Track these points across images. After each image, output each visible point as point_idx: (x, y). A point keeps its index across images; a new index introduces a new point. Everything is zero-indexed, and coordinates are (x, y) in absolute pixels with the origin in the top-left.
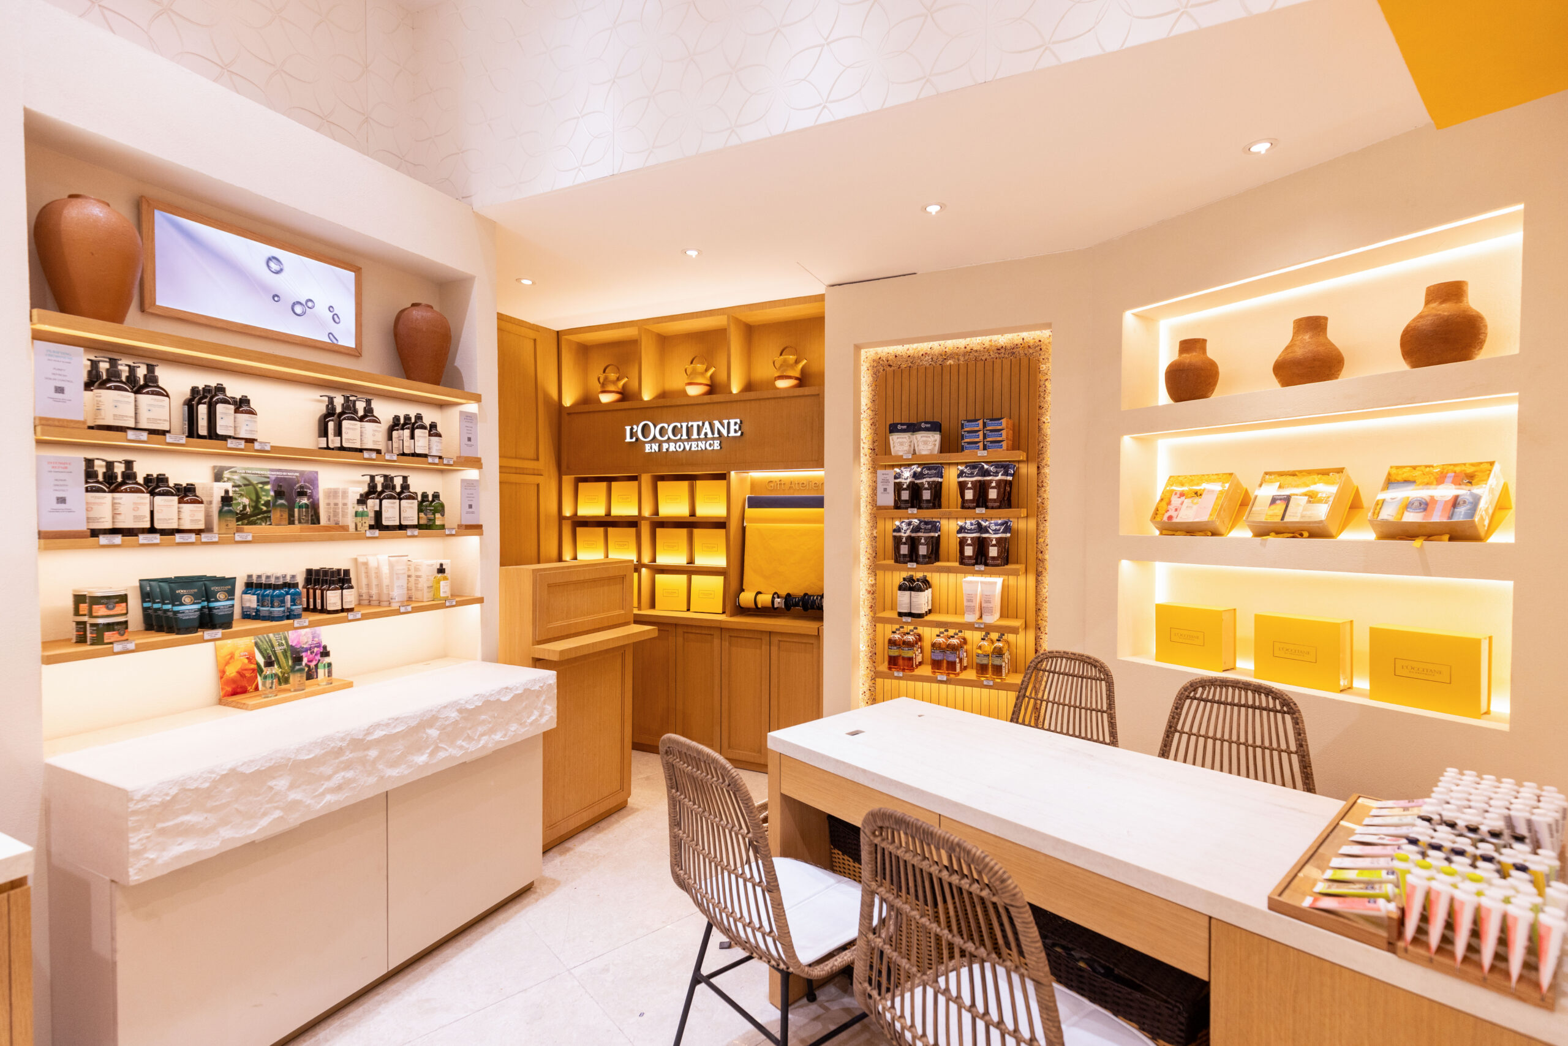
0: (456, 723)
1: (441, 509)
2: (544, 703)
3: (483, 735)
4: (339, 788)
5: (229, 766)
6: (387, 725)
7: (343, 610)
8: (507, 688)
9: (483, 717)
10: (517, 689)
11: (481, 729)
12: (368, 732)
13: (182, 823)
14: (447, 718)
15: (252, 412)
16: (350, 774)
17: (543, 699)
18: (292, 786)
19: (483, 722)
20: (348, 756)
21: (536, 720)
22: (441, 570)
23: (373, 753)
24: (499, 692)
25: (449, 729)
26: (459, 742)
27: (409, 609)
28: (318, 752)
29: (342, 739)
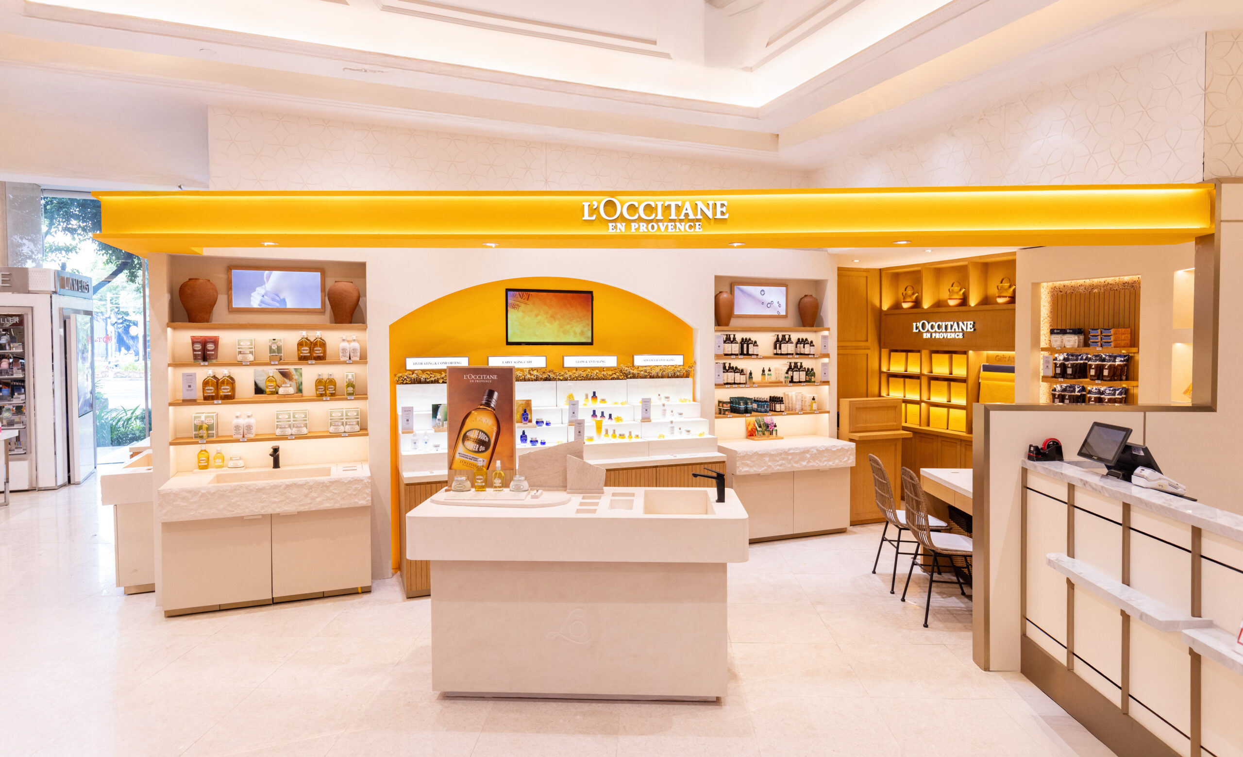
0: (815, 454)
1: (814, 375)
2: (850, 455)
3: (825, 461)
4: (781, 465)
5: (756, 450)
6: (794, 449)
7: (781, 411)
8: (834, 446)
9: (825, 455)
10: (838, 447)
11: (824, 459)
12: (789, 450)
13: (746, 463)
14: (812, 452)
15: (757, 346)
16: (784, 462)
17: (849, 453)
18: (769, 461)
19: (825, 456)
20: (783, 456)
21: (846, 461)
22: (813, 399)
23: (790, 457)
24: (832, 446)
25: (813, 456)
26: (817, 461)
27: (802, 413)
28: (776, 452)
29: (782, 451)
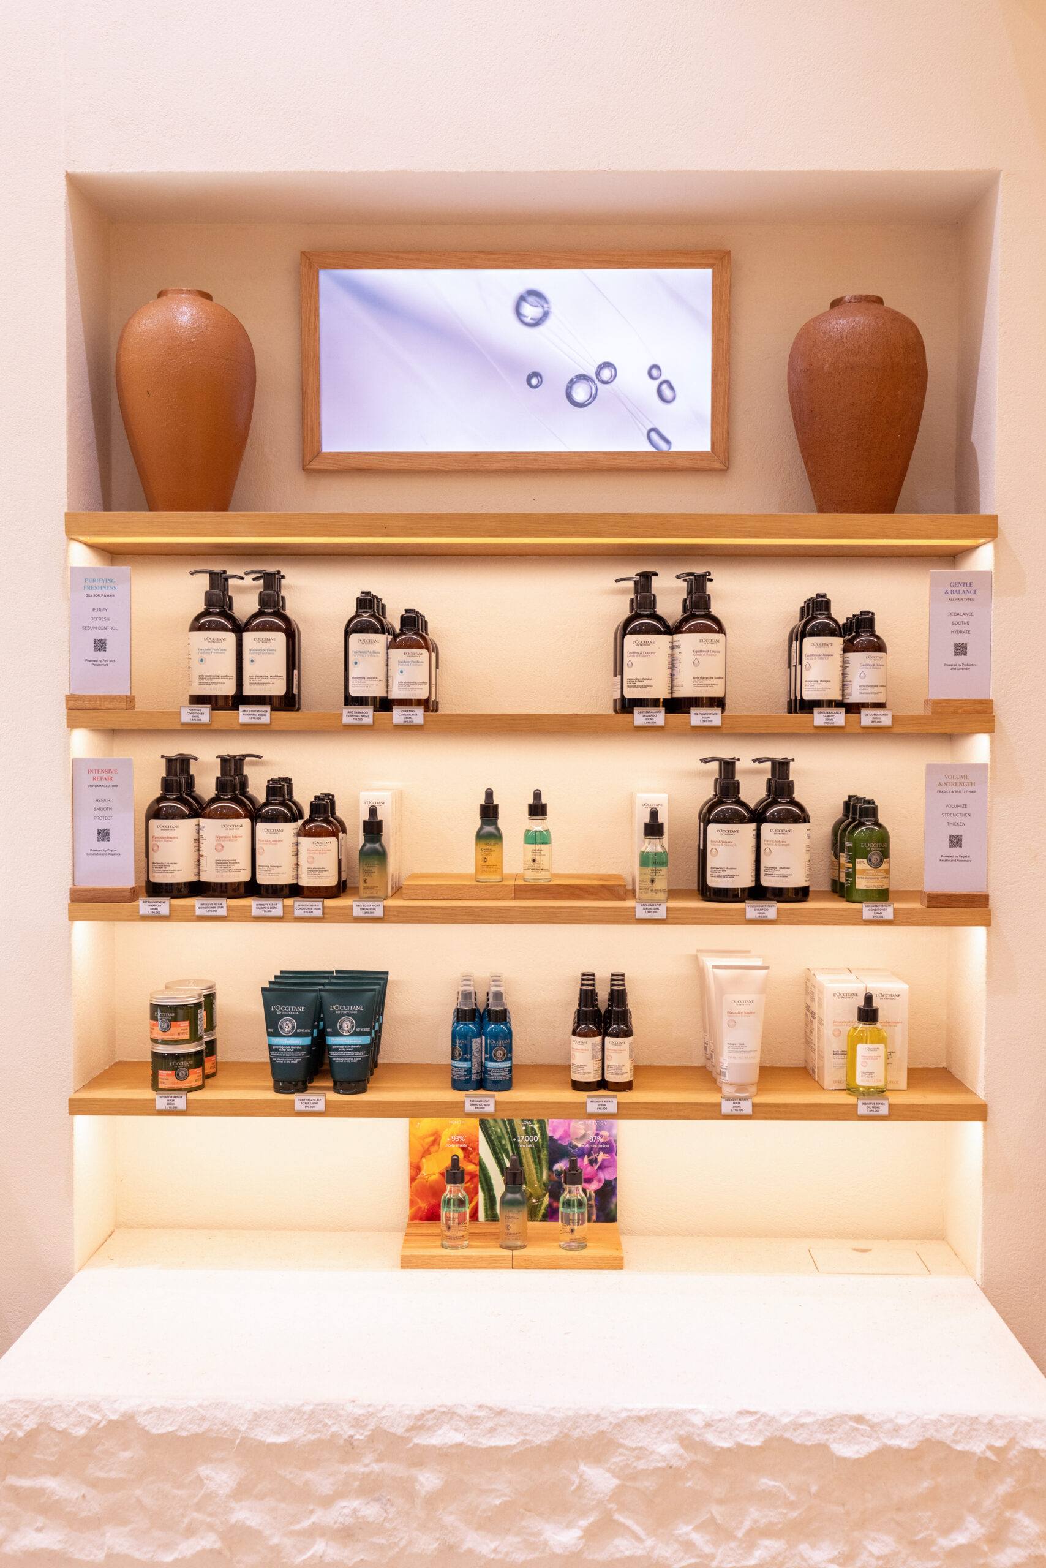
0: (670, 1474)
1: (881, 847)
2: (1012, 1501)
3: (768, 1532)
4: (346, 1534)
5: (124, 1407)
6: (472, 1420)
7: (602, 1084)
8: (859, 1419)
9: (766, 1482)
10: (897, 1430)
11: (754, 1515)
12: (422, 1422)
13: (41, 1491)
14: (641, 1453)
16: (371, 1511)
17: (1004, 1487)
18: (241, 1492)
19: (767, 1498)
20: (368, 1465)
21: (970, 1549)
22: (868, 1014)
23: (428, 1480)
24: (830, 1424)
25: (649, 1484)
26: (684, 1529)
27: (747, 1107)
28: (298, 1433)
29: (357, 1422)
